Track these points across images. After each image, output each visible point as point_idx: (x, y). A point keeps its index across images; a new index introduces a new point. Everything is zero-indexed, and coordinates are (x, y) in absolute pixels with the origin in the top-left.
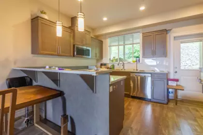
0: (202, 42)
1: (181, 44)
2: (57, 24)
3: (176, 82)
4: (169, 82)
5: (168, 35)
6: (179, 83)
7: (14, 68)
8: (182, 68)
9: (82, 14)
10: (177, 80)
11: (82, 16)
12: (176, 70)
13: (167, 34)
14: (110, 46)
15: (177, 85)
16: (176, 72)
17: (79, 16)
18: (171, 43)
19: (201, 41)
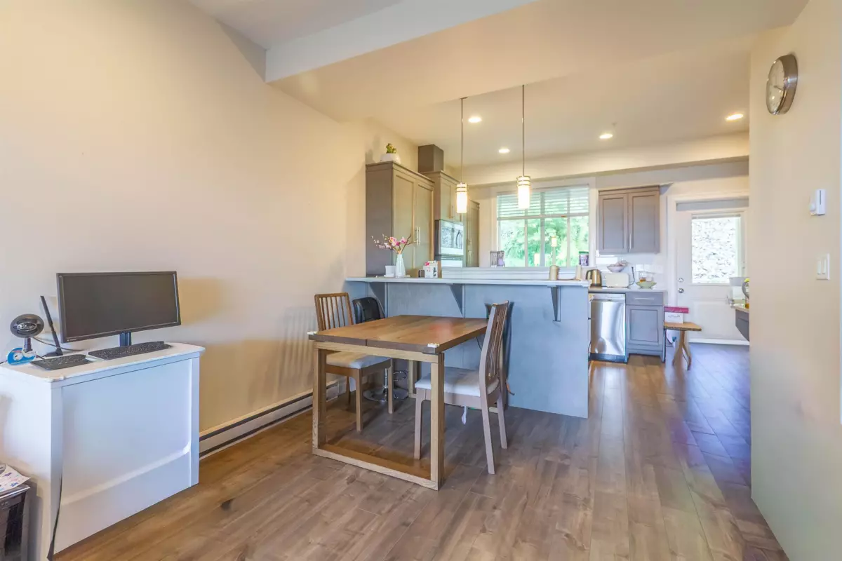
0: (739, 218)
1: (694, 221)
2: (458, 190)
3: (681, 315)
4: (667, 314)
5: (662, 197)
6: (688, 318)
7: (347, 279)
8: (695, 280)
9: (528, 179)
10: (685, 310)
11: (528, 183)
12: (681, 286)
13: (660, 194)
14: (500, 219)
15: (684, 323)
16: (682, 291)
17: (520, 183)
18: (671, 219)
19: (739, 216)
